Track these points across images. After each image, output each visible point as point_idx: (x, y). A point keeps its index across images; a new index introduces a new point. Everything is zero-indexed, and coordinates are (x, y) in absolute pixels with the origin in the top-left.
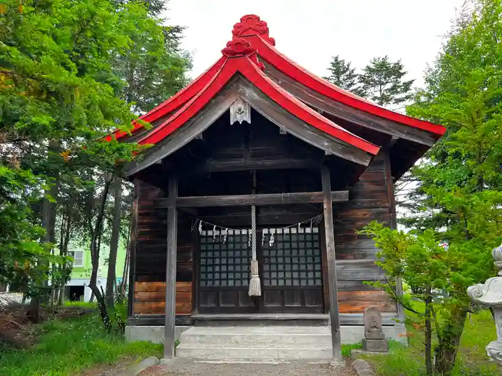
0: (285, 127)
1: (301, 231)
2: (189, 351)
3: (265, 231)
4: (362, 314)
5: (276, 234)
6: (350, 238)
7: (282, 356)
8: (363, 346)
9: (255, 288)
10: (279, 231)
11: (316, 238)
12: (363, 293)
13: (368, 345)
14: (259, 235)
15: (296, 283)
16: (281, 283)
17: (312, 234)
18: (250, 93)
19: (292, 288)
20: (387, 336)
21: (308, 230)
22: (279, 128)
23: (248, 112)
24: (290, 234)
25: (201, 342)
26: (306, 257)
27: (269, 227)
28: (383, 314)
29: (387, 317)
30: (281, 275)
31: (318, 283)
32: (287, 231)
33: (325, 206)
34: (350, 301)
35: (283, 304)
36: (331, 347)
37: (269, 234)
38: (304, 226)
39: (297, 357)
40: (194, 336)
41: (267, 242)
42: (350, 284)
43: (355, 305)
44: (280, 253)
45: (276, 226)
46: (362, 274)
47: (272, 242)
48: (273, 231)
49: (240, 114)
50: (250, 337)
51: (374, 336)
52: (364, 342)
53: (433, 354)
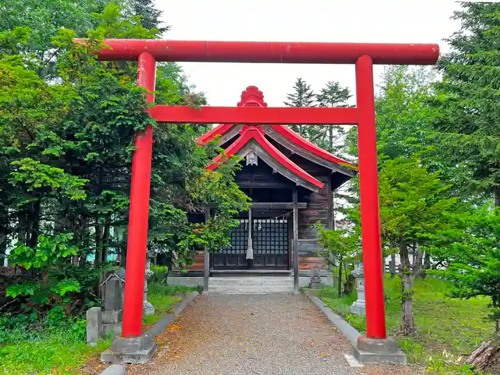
0: (276, 169)
1: (277, 221)
2: (214, 288)
3: (255, 221)
4: (309, 270)
5: (262, 223)
6: (306, 227)
7: (267, 291)
8: (310, 286)
9: (250, 254)
10: (264, 221)
11: (286, 226)
12: (311, 259)
13: (312, 285)
14: (253, 223)
15: (273, 252)
16: (264, 252)
17: (284, 223)
18: (258, 149)
19: (270, 255)
20: (322, 282)
21: (281, 221)
22: (272, 169)
23: (256, 158)
24: (270, 223)
25: (220, 284)
26: (279, 237)
27: (258, 219)
28: (321, 271)
29: (324, 272)
30: (264, 247)
31: (286, 252)
32: (268, 221)
33: (294, 211)
34: (304, 263)
35: (265, 264)
36: (293, 286)
37: (258, 223)
38: (279, 219)
39: (275, 291)
40: (216, 281)
41: (257, 227)
42: (303, 253)
43: (306, 265)
44: (264, 234)
45: (262, 218)
46: (311, 248)
47: (260, 228)
48: (260, 221)
49: (252, 160)
50: (248, 282)
51: (316, 281)
52: (310, 284)
53: (343, 287)
